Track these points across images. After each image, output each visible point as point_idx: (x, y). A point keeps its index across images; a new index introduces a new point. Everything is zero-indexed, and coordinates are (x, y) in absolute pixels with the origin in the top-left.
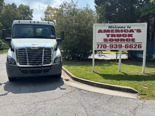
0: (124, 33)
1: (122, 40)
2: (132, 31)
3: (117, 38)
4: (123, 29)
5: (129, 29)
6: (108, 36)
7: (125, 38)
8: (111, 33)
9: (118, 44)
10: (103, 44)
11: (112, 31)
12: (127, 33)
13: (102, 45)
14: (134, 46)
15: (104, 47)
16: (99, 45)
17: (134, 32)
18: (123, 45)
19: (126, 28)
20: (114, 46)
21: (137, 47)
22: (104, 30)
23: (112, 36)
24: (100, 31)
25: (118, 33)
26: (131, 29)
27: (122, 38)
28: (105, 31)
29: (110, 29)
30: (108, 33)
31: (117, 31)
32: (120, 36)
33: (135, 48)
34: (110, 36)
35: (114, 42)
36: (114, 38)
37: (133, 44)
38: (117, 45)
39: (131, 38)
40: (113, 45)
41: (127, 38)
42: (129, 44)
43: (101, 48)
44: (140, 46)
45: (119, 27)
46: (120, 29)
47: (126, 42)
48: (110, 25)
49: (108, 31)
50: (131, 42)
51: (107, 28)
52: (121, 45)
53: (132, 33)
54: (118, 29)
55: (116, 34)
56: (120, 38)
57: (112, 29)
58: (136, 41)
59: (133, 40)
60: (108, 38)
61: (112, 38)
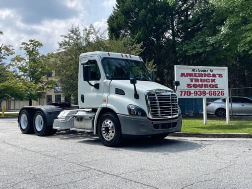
0: (207, 78)
1: (206, 86)
2: (214, 75)
3: (200, 83)
4: (206, 73)
5: (211, 73)
6: (191, 80)
7: (208, 84)
8: (194, 77)
9: (202, 90)
10: (187, 90)
11: (195, 75)
12: (210, 78)
13: (185, 91)
14: (217, 93)
15: (187, 95)
16: (182, 92)
17: (216, 77)
18: (207, 91)
19: (209, 72)
20: (198, 93)
21: (220, 94)
22: (187, 73)
23: (196, 80)
24: (183, 75)
25: (201, 78)
26: (213, 73)
27: (205, 83)
28: (188, 75)
29: (193, 72)
30: (191, 77)
31: (200, 75)
32: (202, 81)
33: (218, 95)
34: (193, 80)
35: (198, 88)
36: (197, 83)
37: (217, 90)
38: (201, 92)
39: (213, 83)
40: (196, 92)
41: (210, 83)
42: (213, 90)
43: (185, 95)
44: (223, 94)
45: (202, 71)
46: (203, 73)
47: (209, 88)
48: (193, 67)
49: (191, 75)
50: (214, 88)
51: (190, 71)
52: (205, 92)
53: (214, 78)
54: (200, 72)
55: (199, 78)
56: (203, 83)
57: (195, 72)
58: (219, 87)
59: (216, 86)
60: (192, 83)
61: (195, 83)
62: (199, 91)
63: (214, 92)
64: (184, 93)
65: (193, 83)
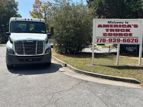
0: (122, 28)
1: (120, 35)
2: (129, 26)
3: (115, 32)
4: (122, 24)
5: (127, 24)
6: (107, 30)
7: (123, 33)
8: (110, 28)
9: (116, 38)
10: (102, 38)
11: (111, 26)
12: (125, 28)
13: (101, 39)
14: (131, 41)
15: (103, 41)
16: (98, 39)
17: (131, 27)
18: (122, 39)
19: (124, 24)
20: (113, 40)
21: (134, 41)
23: (111, 30)
24: (100, 26)
25: (116, 28)
26: (129, 24)
27: (120, 32)
28: (104, 26)
29: (109, 24)
30: (107, 28)
31: (115, 26)
32: (118, 30)
34: (109, 30)
35: (113, 36)
36: (112, 33)
37: (131, 38)
38: (115, 39)
39: (128, 33)
40: (111, 39)
41: (125, 32)
42: (127, 38)
44: (137, 40)
45: (117, 23)
46: (118, 24)
47: (123, 36)
48: (109, 20)
49: (107, 26)
50: (128, 36)
51: (106, 23)
52: (119, 39)
53: (129, 28)
54: (116, 24)
55: (114, 28)
56: (118, 33)
57: (111, 24)
58: (133, 35)
59: (130, 35)
60: (107, 33)
61: (111, 32)
62: (113, 39)
63: (128, 39)
64: (100, 40)
65: (109, 32)
